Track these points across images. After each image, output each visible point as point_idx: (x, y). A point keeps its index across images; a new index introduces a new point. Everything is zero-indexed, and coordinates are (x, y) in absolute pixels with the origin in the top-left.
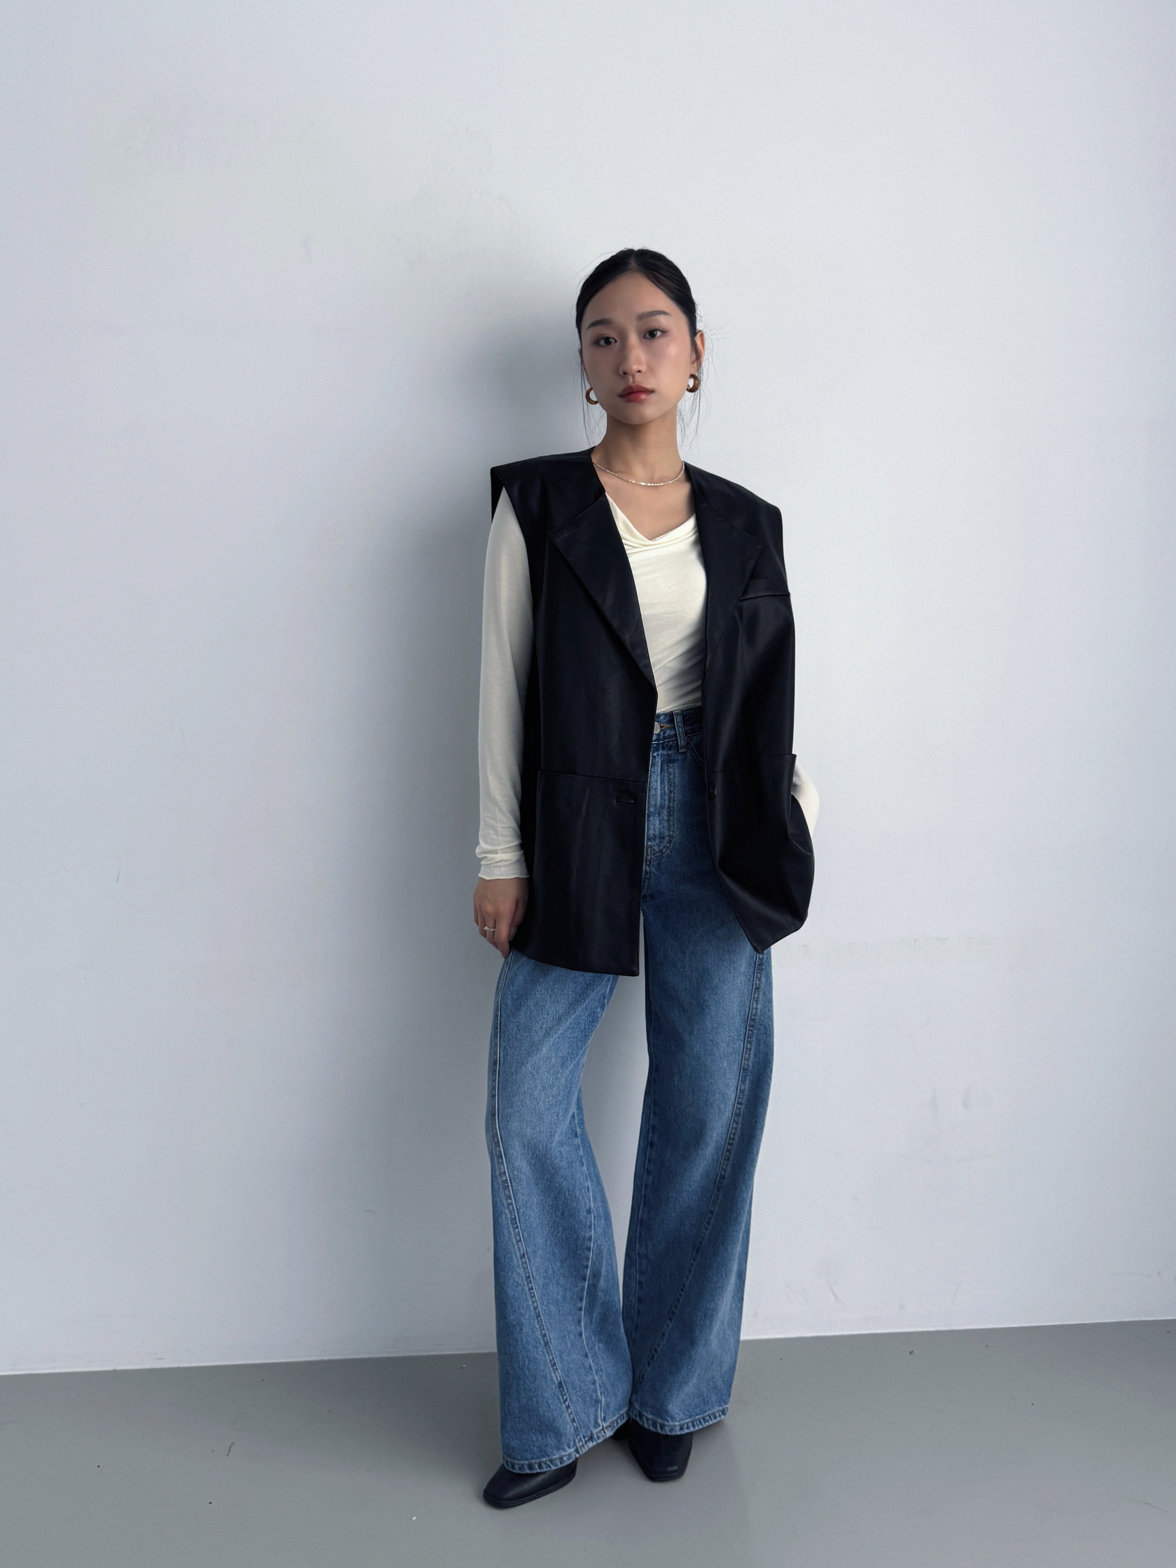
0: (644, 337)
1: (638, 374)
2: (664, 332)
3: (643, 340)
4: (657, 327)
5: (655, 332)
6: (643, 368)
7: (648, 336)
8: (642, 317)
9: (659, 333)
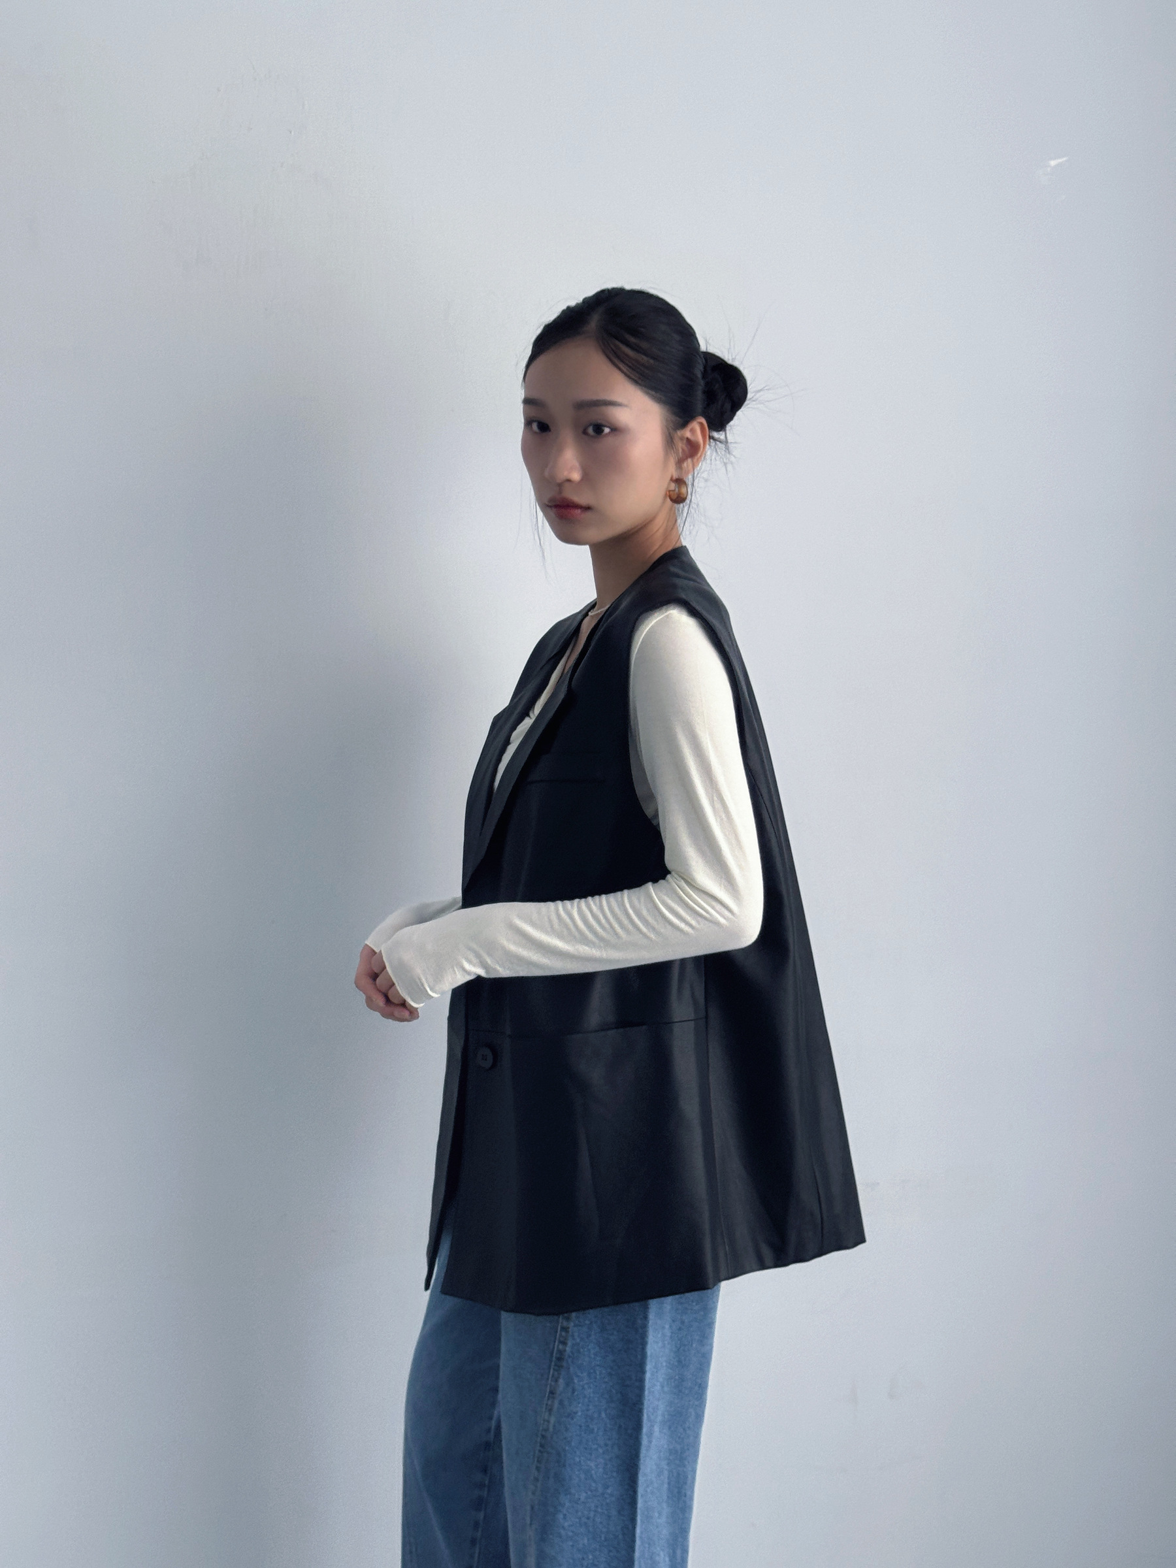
0: (585, 432)
1: (567, 484)
2: (615, 430)
3: (584, 436)
4: (604, 423)
5: (603, 428)
6: (576, 476)
7: (590, 431)
8: (583, 406)
9: (607, 430)
